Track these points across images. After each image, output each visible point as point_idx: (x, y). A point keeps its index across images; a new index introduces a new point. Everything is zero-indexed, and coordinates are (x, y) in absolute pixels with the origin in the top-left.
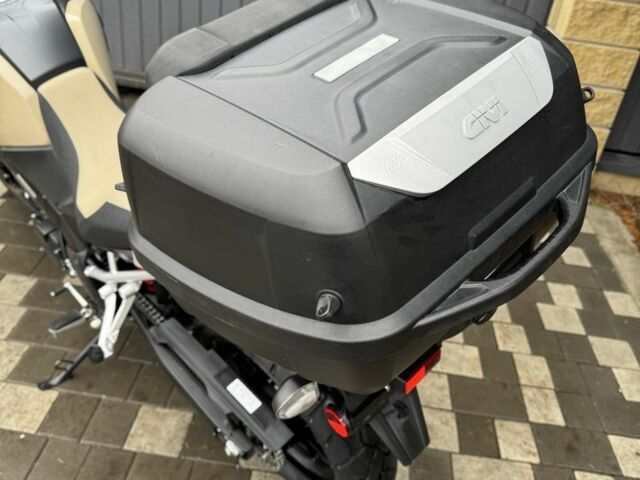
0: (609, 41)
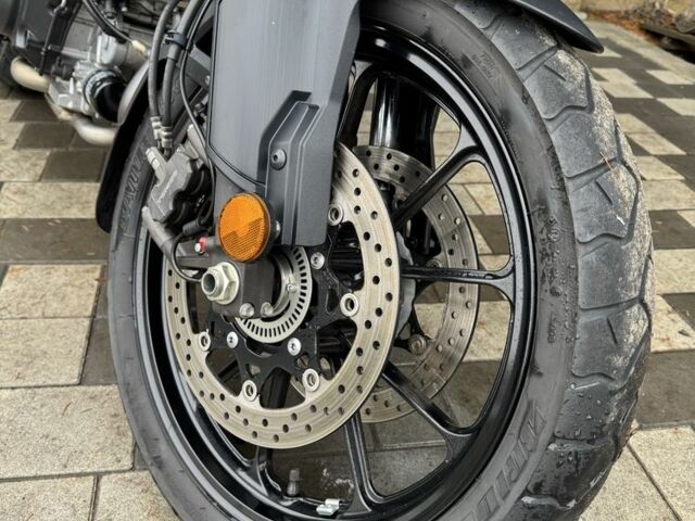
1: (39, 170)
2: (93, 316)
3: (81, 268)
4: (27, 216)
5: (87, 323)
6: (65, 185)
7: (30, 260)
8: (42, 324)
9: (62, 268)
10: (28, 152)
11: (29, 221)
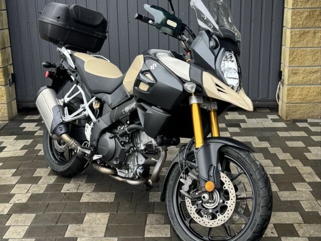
0: (311, 46)
1: (93, 189)
2: (107, 224)
3: (105, 214)
4: (90, 201)
5: (106, 225)
6: (100, 193)
7: (92, 212)
8: (95, 225)
9: (100, 214)
10: (89, 184)
11: (91, 202)
